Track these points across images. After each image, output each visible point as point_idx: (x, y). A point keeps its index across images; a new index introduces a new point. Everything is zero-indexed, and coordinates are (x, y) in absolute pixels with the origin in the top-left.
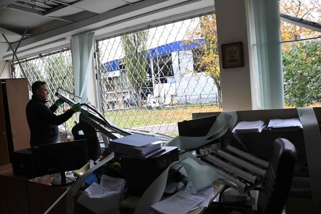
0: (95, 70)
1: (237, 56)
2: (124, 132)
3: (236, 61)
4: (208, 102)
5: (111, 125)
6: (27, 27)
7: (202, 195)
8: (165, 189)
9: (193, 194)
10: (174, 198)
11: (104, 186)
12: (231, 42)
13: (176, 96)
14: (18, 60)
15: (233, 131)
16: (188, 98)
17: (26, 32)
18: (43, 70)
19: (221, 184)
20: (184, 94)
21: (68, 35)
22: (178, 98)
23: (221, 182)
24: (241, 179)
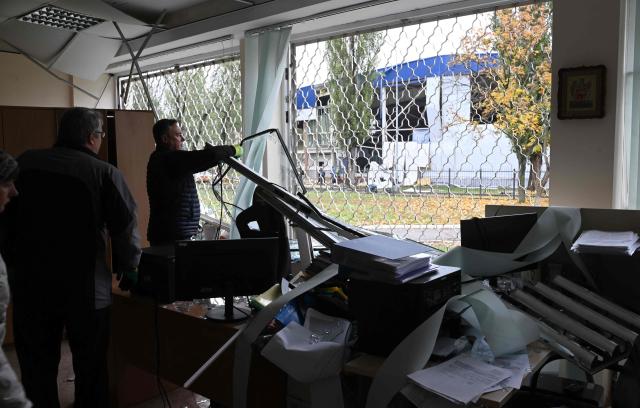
0: (286, 104)
1: (592, 96)
2: (350, 231)
3: (589, 104)
4: (495, 187)
5: (323, 214)
6: (165, 10)
7: (506, 366)
8: (435, 348)
9: (489, 362)
10: (451, 366)
11: (312, 329)
12: (581, 65)
13: (429, 169)
14: (139, 73)
15: (574, 247)
16: (453, 175)
17: (160, 20)
18: (164, 99)
19: (544, 349)
20: (446, 168)
21: (238, 30)
22: (434, 175)
23: (543, 346)
24: (584, 344)
